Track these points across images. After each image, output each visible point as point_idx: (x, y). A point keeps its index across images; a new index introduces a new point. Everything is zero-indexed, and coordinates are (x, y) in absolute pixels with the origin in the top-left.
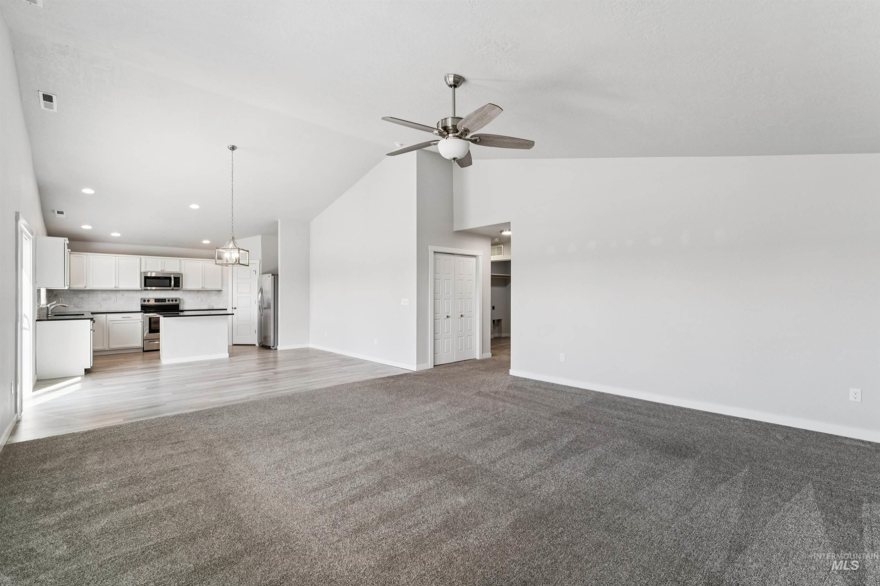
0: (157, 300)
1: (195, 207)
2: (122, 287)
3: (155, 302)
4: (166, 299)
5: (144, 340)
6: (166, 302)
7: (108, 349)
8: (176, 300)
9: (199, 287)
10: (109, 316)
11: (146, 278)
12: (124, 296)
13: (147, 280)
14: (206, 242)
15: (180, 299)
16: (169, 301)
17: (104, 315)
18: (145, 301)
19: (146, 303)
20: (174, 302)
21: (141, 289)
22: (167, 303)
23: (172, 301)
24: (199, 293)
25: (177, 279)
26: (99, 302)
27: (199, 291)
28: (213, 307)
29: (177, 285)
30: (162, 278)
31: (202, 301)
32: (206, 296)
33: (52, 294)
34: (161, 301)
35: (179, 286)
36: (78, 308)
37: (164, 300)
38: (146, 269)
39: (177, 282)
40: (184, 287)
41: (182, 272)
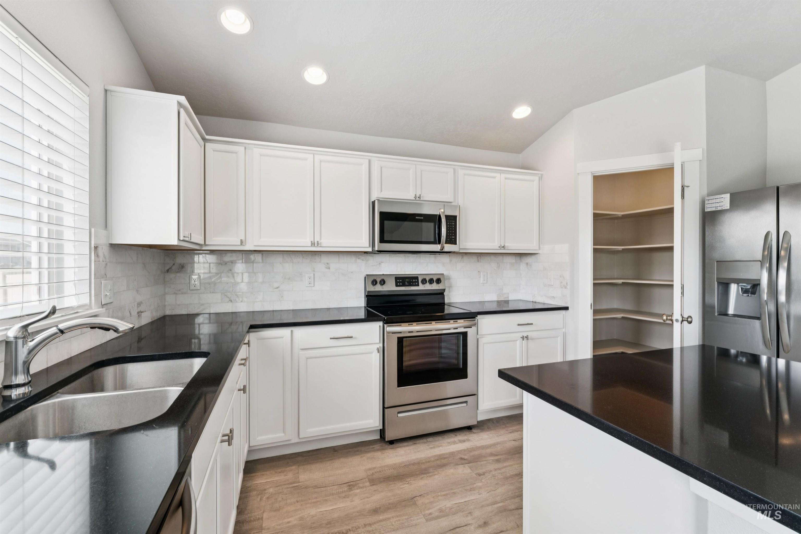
0: (399, 280)
2: (327, 242)
3: (397, 285)
4: (417, 278)
5: (384, 408)
6: (418, 285)
7: (296, 440)
8: (438, 281)
9: (493, 246)
10: (298, 331)
11: (385, 216)
12: (329, 268)
13: (386, 222)
15: (444, 278)
16: (424, 282)
17: (285, 332)
18: (374, 283)
19: (378, 288)
20: (435, 287)
21: (370, 250)
22: (421, 287)
23: (430, 282)
24: (480, 261)
25: (453, 222)
26: (276, 285)
27: (480, 256)
28: (508, 297)
29: (450, 237)
30: (418, 218)
31: (486, 282)
32: (495, 270)
33: (174, 264)
34: (408, 282)
35: (452, 242)
36: (231, 301)
37: (414, 280)
38: (381, 191)
39: (452, 230)
40: (462, 246)
41: (460, 204)
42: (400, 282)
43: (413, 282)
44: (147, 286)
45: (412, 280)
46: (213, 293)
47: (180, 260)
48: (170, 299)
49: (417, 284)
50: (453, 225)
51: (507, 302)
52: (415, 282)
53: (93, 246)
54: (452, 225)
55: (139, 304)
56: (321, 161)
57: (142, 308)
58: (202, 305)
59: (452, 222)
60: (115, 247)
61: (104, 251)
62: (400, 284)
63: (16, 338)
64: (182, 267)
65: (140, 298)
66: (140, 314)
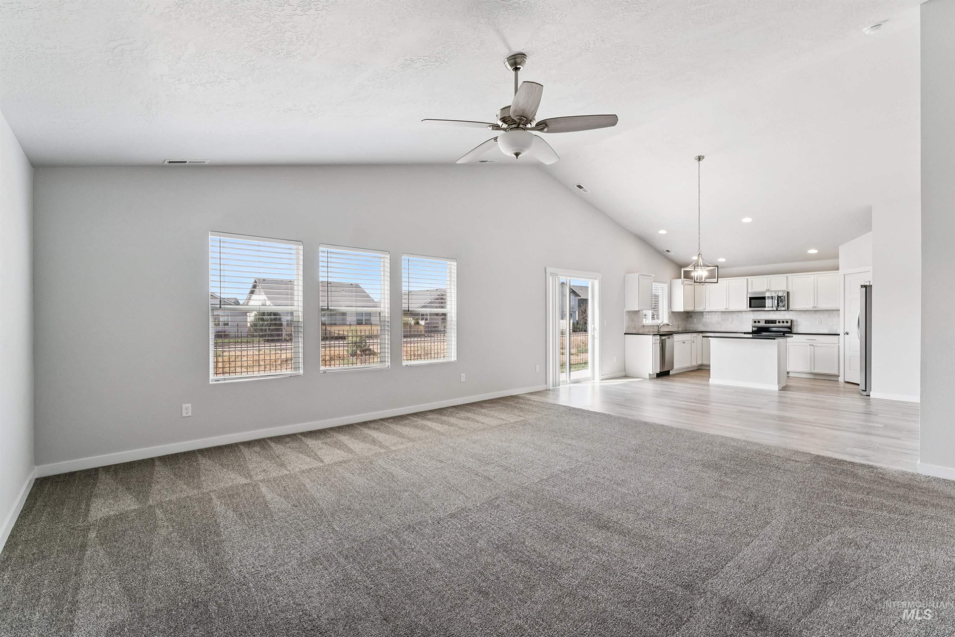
0: (767, 322)
1: (747, 220)
2: (732, 308)
3: (765, 323)
4: (776, 321)
6: (776, 323)
8: (787, 322)
9: (810, 307)
11: (751, 299)
12: (738, 317)
13: (752, 301)
14: (813, 251)
15: (792, 321)
16: (779, 322)
18: (755, 322)
19: (757, 324)
20: (785, 324)
21: (749, 310)
23: (783, 322)
24: (817, 313)
25: (783, 298)
27: (817, 311)
30: (766, 298)
34: (771, 322)
35: (782, 306)
38: (752, 289)
39: (782, 302)
40: (791, 307)
41: (790, 290)
43: (773, 322)
47: (690, 315)
48: (688, 326)
56: (729, 282)
57: (679, 326)
60: (673, 313)
61: (670, 313)
64: (691, 316)
65: (678, 324)
66: (678, 327)
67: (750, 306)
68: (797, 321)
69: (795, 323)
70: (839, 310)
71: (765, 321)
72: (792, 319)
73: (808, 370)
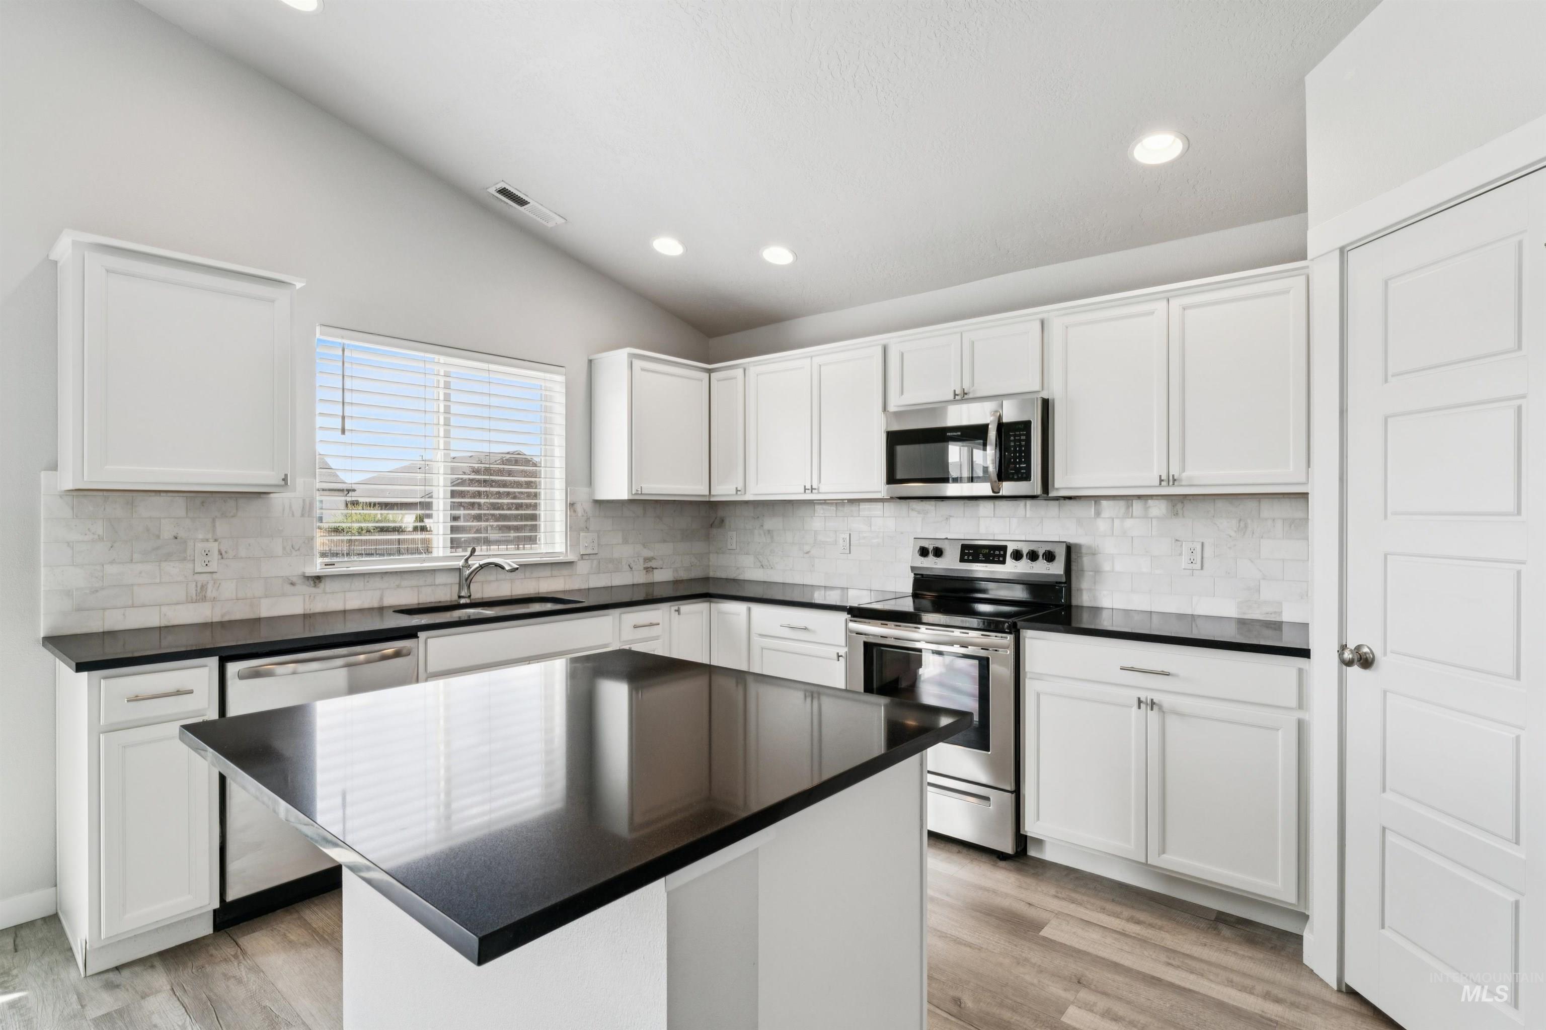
0: (969, 551)
2: (828, 487)
3: (963, 559)
4: (1004, 548)
6: (1004, 562)
8: (1051, 555)
9: (1147, 476)
11: (894, 439)
12: (870, 526)
13: (896, 448)
15: (1069, 549)
16: (1017, 556)
17: (744, 608)
18: (924, 552)
19: (931, 564)
20: (1038, 568)
21: (891, 494)
22: (1009, 567)
23: (1033, 556)
24: (1183, 514)
25: (1023, 435)
26: (807, 548)
27: (1182, 503)
28: (1280, 613)
29: (1016, 466)
30: (952, 434)
31: (1198, 566)
32: (1230, 536)
33: (716, 518)
34: (984, 555)
35: (1020, 475)
36: (763, 567)
37: (997, 552)
38: (902, 393)
39: (1020, 452)
40: (1062, 482)
41: (1055, 392)
42: (969, 554)
43: (994, 556)
44: (665, 541)
45: (994, 552)
46: (747, 554)
47: (721, 513)
48: (713, 559)
49: (1001, 559)
50: (1023, 440)
51: (1277, 626)
52: (999, 556)
53: (568, 503)
54: (1020, 441)
55: (647, 560)
56: (820, 366)
57: (653, 564)
58: (738, 568)
59: (1020, 435)
61: (583, 506)
62: (968, 557)
63: (462, 567)
64: (722, 521)
65: (647, 553)
66: (649, 570)
67: (892, 479)
68: (1094, 553)
69: (1086, 561)
70: (1304, 496)
71: (964, 547)
72: (1072, 540)
73: (1131, 848)
